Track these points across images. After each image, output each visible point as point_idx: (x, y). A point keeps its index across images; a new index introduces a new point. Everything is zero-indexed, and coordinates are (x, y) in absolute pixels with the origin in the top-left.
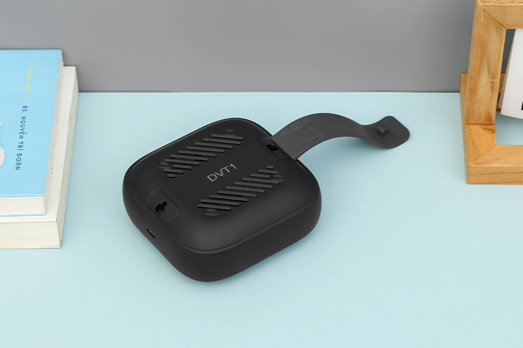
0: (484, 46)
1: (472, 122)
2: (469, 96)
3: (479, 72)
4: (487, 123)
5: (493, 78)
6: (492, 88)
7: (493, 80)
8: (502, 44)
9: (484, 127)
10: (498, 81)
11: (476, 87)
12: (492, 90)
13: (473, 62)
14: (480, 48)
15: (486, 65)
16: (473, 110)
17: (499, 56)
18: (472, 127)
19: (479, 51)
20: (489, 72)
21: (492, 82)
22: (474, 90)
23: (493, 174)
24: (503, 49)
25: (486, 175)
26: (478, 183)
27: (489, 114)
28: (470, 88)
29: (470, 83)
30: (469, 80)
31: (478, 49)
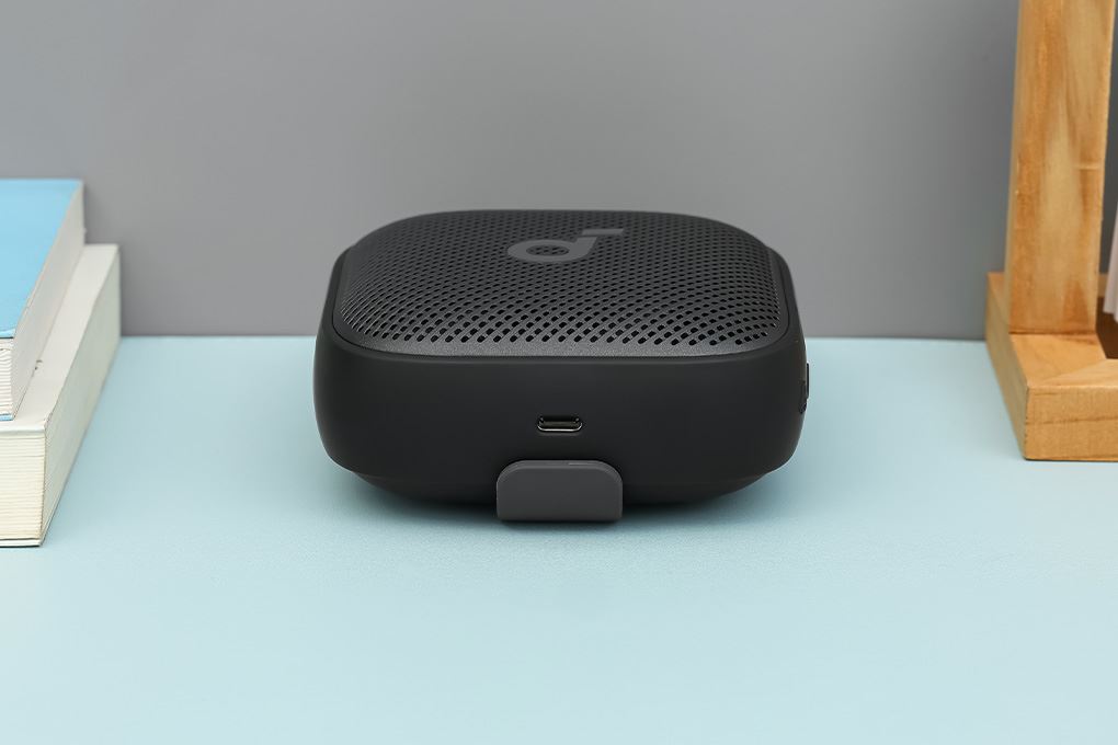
0: (1055, 39)
1: (1029, 323)
2: (1017, 226)
3: (1043, 135)
4: (1074, 326)
5: (1086, 157)
6: (1085, 195)
7: (1083, 166)
9: (1066, 337)
10: (1099, 167)
11: (1038, 193)
12: (1085, 203)
13: (1026, 100)
14: (1043, 48)
15: (1062, 110)
16: (1030, 279)
17: (1100, 78)
18: (1029, 337)
19: (1041, 57)
20: (1072, 133)
21: (1084, 176)
22: (1031, 204)
23: (1103, 418)
24: (1110, 50)
25: (1081, 423)
26: (1056, 455)
27: (1077, 294)
28: (1020, 195)
29: (1020, 178)
30: (1016, 166)
31: (1037, 51)
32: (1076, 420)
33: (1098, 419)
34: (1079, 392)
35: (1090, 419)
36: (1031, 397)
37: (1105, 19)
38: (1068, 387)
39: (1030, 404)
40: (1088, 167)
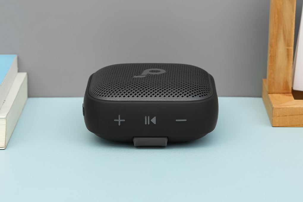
0: (280, 13)
1: (273, 91)
2: (270, 64)
3: (277, 39)
4: (285, 91)
5: (288, 45)
6: (288, 55)
8: (293, 10)
9: (283, 94)
10: (292, 48)
11: (275, 55)
12: (288, 58)
13: (272, 30)
14: (277, 15)
15: (282, 33)
16: (274, 79)
17: (292, 24)
18: (273, 95)
19: (276, 18)
20: (285, 39)
21: (288, 50)
22: (274, 58)
23: (293, 115)
24: (294, 16)
25: (288, 117)
26: (281, 125)
27: (286, 83)
28: (271, 56)
29: (271, 51)
30: (269, 48)
31: (275, 17)
32: (286, 116)
33: (292, 115)
34: (287, 108)
35: (290, 115)
36: (274, 109)
37: (293, 8)
38: (284, 107)
39: (274, 111)
40: (289, 48)
